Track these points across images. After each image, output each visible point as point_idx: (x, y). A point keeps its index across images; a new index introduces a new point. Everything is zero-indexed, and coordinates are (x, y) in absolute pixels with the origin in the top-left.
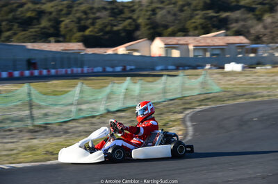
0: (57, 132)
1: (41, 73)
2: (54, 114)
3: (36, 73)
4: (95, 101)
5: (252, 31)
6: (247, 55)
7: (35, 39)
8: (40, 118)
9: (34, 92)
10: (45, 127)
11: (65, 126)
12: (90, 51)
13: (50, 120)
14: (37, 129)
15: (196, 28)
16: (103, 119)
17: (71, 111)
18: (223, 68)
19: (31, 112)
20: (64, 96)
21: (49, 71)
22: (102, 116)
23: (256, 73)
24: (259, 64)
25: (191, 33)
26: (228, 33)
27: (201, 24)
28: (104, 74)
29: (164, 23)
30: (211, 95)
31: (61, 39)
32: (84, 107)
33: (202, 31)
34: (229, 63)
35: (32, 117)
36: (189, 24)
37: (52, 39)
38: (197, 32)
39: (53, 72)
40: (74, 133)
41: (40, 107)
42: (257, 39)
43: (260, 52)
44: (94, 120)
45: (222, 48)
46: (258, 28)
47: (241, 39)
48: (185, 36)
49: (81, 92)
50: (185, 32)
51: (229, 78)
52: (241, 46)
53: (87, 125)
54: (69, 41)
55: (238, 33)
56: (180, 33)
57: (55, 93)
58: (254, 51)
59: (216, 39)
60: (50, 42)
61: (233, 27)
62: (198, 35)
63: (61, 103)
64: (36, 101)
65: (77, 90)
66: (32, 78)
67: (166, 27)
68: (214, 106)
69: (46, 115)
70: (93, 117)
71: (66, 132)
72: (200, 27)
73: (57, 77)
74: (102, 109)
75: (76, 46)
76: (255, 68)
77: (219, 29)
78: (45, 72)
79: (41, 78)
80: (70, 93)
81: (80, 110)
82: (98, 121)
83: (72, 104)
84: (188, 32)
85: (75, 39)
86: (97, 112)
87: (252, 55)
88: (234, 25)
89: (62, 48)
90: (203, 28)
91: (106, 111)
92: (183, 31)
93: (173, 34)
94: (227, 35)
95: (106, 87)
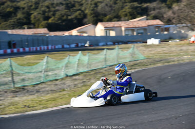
0: (31, 92)
1: (18, 50)
2: (29, 79)
3: (15, 50)
4: (58, 69)
5: (165, 16)
6: (162, 33)
7: (13, 27)
8: (19, 82)
9: (14, 64)
10: (23, 88)
11: (37, 87)
12: (53, 34)
13: (26, 83)
14: (17, 90)
15: (126, 15)
16: (64, 81)
17: (41, 77)
18: (146, 42)
19: (13, 78)
20: (35, 66)
21: (24, 49)
22: (62, 79)
23: (169, 45)
24: (171, 38)
25: (122, 19)
26: (148, 17)
27: (129, 12)
28: (63, 50)
29: (103, 12)
30: (138, 62)
31: (32, 26)
32: (50, 73)
33: (131, 17)
34: (150, 39)
35: (14, 82)
36: (121, 13)
37: (26, 27)
38: (127, 18)
39: (27, 49)
40: (43, 92)
41: (19, 75)
42: (169, 21)
43: (171, 31)
44: (57, 82)
45: (144, 29)
46: (169, 14)
47: (157, 22)
48: (118, 21)
49: (47, 63)
50: (118, 18)
51: (150, 49)
52: (158, 27)
53: (52, 86)
54: (38, 27)
55: (155, 18)
56: (115, 19)
57: (29, 65)
58: (167, 30)
59: (140, 22)
60: (24, 28)
61: (152, 14)
62: (128, 20)
63: (33, 71)
64: (15, 70)
65: (45, 61)
66: (12, 54)
67: (105, 15)
68: (140, 69)
69: (23, 80)
70: (57, 80)
71: (38, 91)
72: (128, 14)
73: (30, 53)
74: (62, 74)
75: (42, 31)
76: (168, 41)
77: (142, 15)
78: (21, 50)
79: (19, 54)
80: (39, 64)
81: (47, 75)
82: (61, 82)
83: (41, 72)
84: (121, 18)
85: (42, 26)
86: (59, 76)
87: (166, 33)
88: (152, 12)
89: (33, 33)
90: (131, 15)
91: (65, 76)
92: (117, 18)
93: (110, 20)
94: (147, 20)
95: (65, 58)
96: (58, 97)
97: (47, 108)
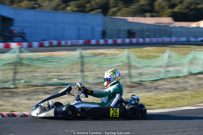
0: (150, 88)
1: (138, 41)
2: (148, 74)
3: (134, 40)
4: (180, 65)
7: (134, 14)
8: (136, 77)
9: (132, 56)
10: (140, 84)
11: (155, 84)
12: (178, 24)
13: (144, 78)
14: (134, 85)
16: (187, 79)
17: (160, 72)
19: (129, 71)
20: (155, 60)
21: (144, 40)
22: (185, 77)
28: (188, 43)
31: (154, 14)
32: (171, 69)
35: (130, 76)
37: (148, 14)
39: (147, 40)
40: (162, 89)
41: (136, 68)
44: (178, 80)
49: (170, 57)
53: (172, 84)
54: (161, 16)
57: (148, 57)
60: (145, 17)
63: (153, 65)
64: (133, 63)
65: (166, 55)
66: (131, 45)
69: (141, 74)
70: (178, 77)
71: (156, 88)
73: (150, 44)
74: (185, 71)
75: (166, 20)
78: (141, 40)
79: (138, 45)
80: (159, 58)
81: (168, 71)
82: (182, 80)
83: (161, 67)
85: (166, 14)
86: (182, 73)
89: (155, 22)
91: (188, 73)
95: (189, 53)
96: (178, 97)
97: (165, 108)
